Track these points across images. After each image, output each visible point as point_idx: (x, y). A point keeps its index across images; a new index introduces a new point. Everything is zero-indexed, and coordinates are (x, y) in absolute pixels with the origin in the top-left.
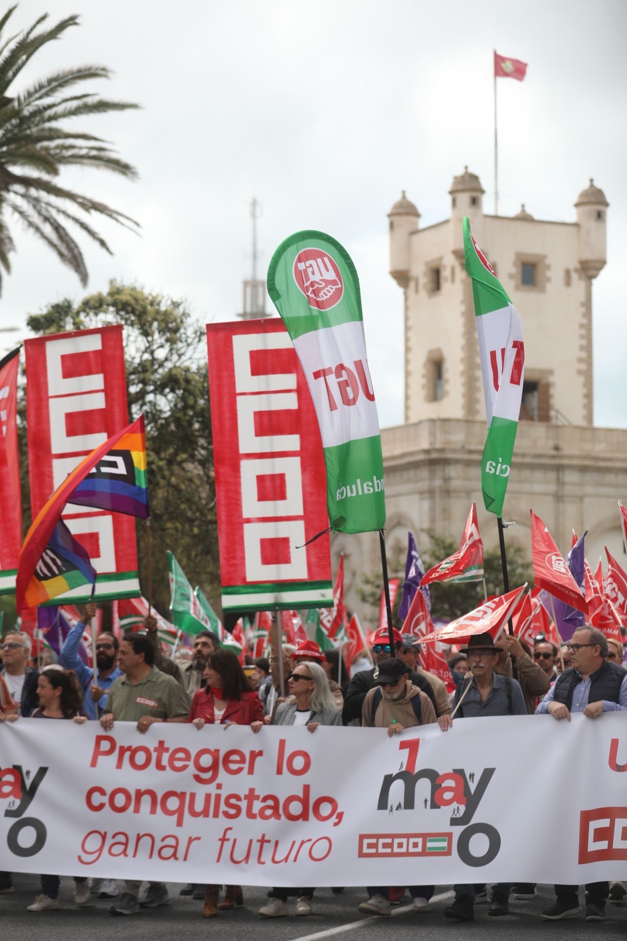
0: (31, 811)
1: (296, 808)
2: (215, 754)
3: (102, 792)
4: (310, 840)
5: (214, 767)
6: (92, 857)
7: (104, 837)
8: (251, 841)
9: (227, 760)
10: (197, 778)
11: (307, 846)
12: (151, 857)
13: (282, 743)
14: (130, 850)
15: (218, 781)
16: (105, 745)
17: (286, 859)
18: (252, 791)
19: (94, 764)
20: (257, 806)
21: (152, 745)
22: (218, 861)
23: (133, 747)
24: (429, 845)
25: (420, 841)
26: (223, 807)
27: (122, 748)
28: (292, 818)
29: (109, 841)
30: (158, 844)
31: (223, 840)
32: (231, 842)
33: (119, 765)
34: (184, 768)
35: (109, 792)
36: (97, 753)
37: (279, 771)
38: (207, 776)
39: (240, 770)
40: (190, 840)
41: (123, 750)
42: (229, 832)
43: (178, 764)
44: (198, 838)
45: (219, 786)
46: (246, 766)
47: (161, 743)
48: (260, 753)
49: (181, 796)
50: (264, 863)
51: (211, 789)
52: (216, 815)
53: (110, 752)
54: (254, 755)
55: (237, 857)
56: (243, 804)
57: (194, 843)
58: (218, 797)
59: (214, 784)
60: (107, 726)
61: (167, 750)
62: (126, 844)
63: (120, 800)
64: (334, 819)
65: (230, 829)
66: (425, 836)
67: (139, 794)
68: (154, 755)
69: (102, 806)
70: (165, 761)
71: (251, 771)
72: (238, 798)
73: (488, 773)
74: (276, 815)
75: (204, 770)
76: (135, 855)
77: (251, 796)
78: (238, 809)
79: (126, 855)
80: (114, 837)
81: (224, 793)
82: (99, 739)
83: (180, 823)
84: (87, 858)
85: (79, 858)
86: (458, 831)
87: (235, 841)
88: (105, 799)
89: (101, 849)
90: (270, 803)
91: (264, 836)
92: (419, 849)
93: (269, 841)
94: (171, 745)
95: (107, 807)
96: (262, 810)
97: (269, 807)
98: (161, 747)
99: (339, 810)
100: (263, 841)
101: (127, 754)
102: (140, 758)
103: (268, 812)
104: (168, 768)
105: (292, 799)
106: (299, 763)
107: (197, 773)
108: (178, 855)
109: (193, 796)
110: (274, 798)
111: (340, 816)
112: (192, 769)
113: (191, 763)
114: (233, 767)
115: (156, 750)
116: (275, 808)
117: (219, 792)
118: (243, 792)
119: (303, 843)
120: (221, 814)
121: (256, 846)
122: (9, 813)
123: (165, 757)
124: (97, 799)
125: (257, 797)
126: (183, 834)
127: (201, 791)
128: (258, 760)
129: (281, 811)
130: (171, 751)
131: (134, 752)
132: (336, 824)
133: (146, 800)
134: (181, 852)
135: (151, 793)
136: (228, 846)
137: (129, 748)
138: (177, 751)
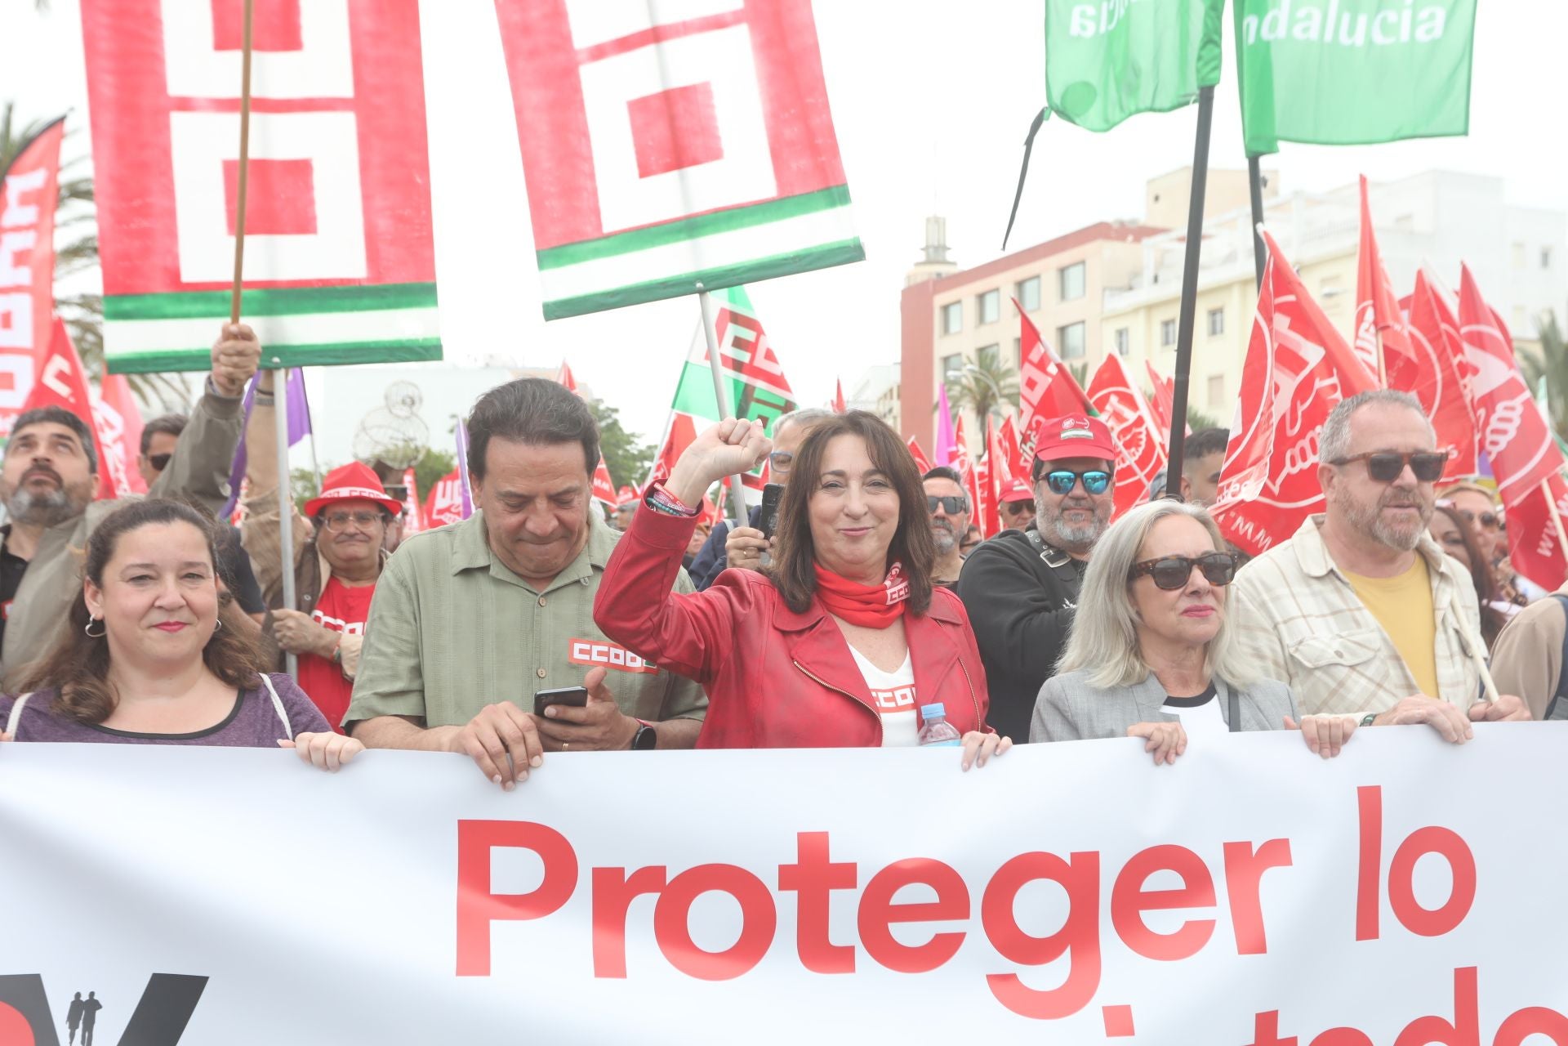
2: (1080, 873)
5: (1078, 936)
9: (1130, 893)
15: (1105, 994)
16: (516, 869)
21: (767, 858)
23: (671, 874)
33: (609, 964)
34: (943, 949)
36: (481, 904)
38: (1050, 976)
39: (1195, 933)
43: (911, 934)
46: (1220, 912)
47: (813, 847)
48: (1277, 852)
53: (545, 900)
54: (1248, 861)
59: (1091, 1014)
61: (846, 875)
68: (786, 904)
70: (842, 925)
71: (1247, 936)
75: (1035, 951)
94: (865, 855)
98: (815, 865)
101: (643, 908)
102: (715, 919)
104: (862, 956)
107: (1006, 966)
112: (979, 955)
113: (973, 927)
114: (1161, 922)
115: (788, 877)
123: (844, 908)
128: (1271, 878)
130: (864, 879)
137: (650, 878)
138: (893, 877)
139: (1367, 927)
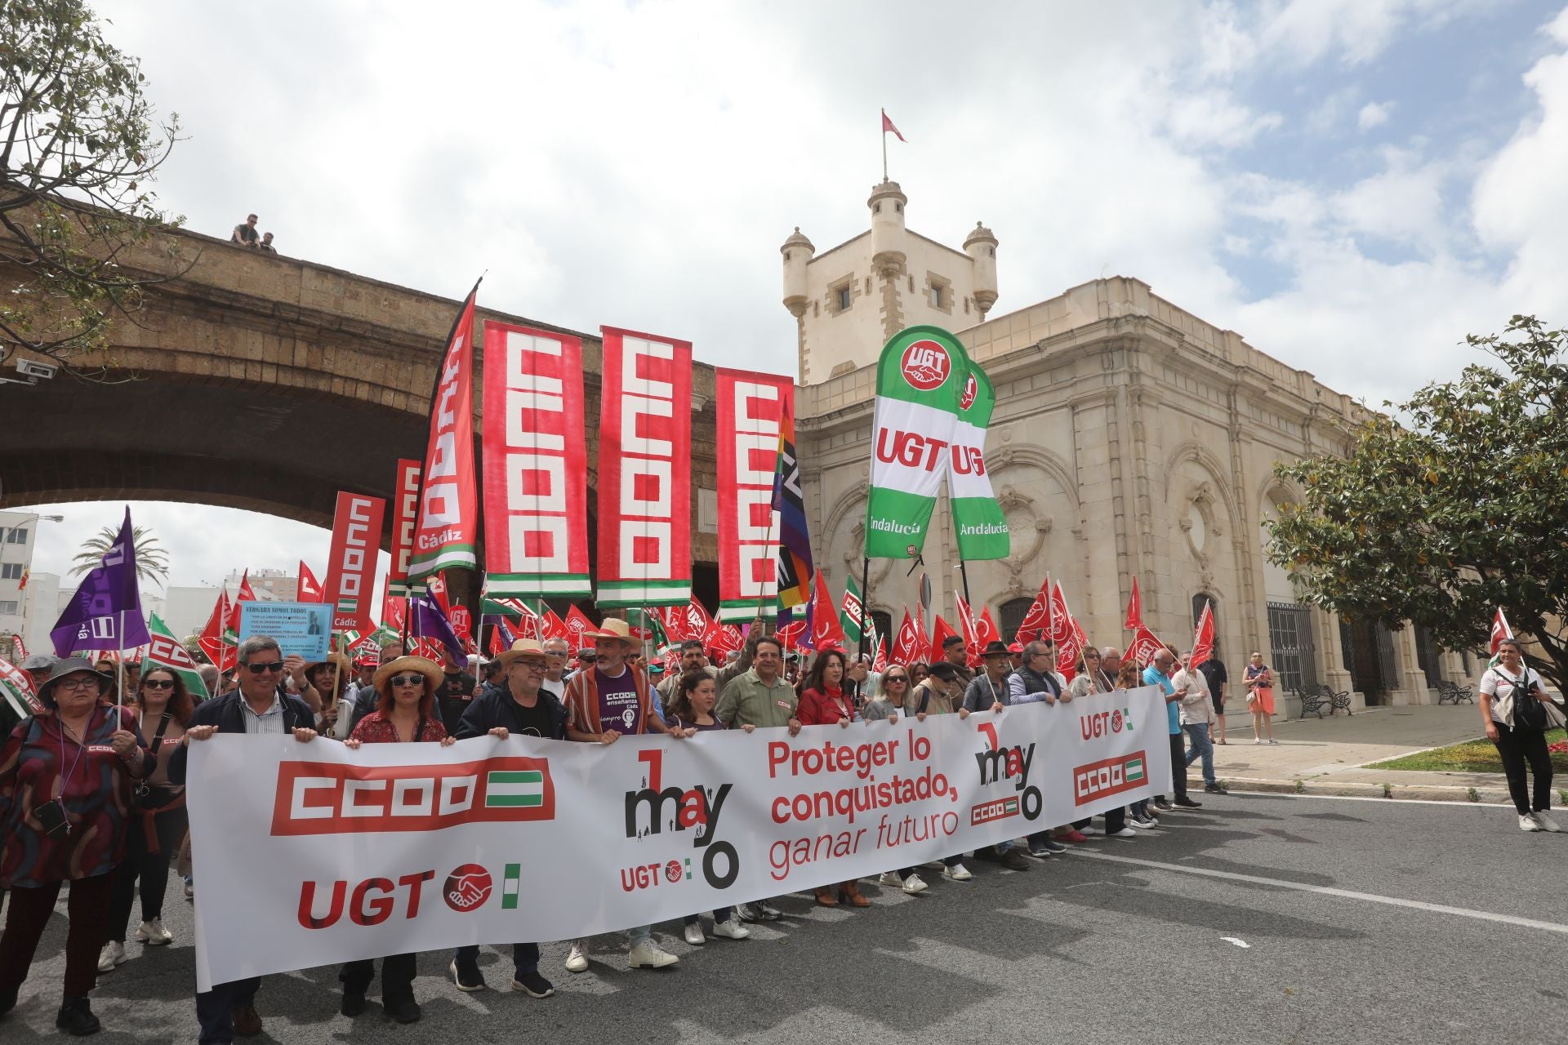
1: (923, 787)
2: (868, 749)
3: (786, 802)
4: (938, 816)
5: (869, 762)
6: (783, 870)
7: (787, 846)
8: (900, 824)
9: (876, 754)
10: (859, 774)
11: (938, 821)
12: (828, 855)
13: (910, 731)
14: (812, 854)
15: (871, 773)
16: (779, 752)
17: (926, 834)
18: (896, 778)
19: (773, 774)
20: (901, 790)
21: (821, 748)
22: (879, 846)
23: (804, 751)
24: (1008, 807)
25: (1001, 805)
26: (879, 798)
27: (794, 753)
28: (923, 797)
29: (793, 849)
30: (835, 843)
31: (882, 827)
32: (887, 828)
33: (795, 772)
34: (849, 765)
35: (791, 802)
36: (772, 761)
38: (864, 770)
39: (884, 760)
40: (859, 833)
41: (796, 755)
42: (884, 819)
43: (844, 762)
44: (864, 830)
45: (872, 778)
46: (887, 756)
47: (828, 744)
48: (896, 743)
49: (849, 793)
50: (909, 841)
51: (867, 782)
52: (875, 807)
53: (783, 760)
54: (893, 745)
55: (891, 842)
56: (892, 791)
57: (861, 836)
59: (868, 777)
61: (833, 750)
62: (808, 851)
63: (802, 807)
64: (949, 795)
65: (886, 816)
66: (1003, 801)
67: (817, 797)
68: (825, 757)
69: (788, 816)
70: (834, 762)
71: (892, 761)
72: (887, 786)
73: (1032, 746)
74: (915, 799)
75: (863, 765)
76: (815, 859)
77: (896, 782)
78: (889, 796)
79: (809, 860)
80: (797, 844)
81: (877, 784)
82: (772, 746)
83: (851, 819)
84: (780, 872)
85: (772, 873)
86: (1020, 793)
87: (889, 826)
88: (789, 809)
89: (787, 859)
90: (908, 786)
91: (908, 817)
92: (1002, 813)
93: (911, 821)
94: (836, 746)
95: (792, 817)
96: (904, 793)
97: (907, 790)
98: (828, 749)
99: (950, 786)
100: (907, 822)
101: (801, 759)
102: (813, 762)
103: (908, 795)
104: (837, 769)
105: (920, 780)
106: (922, 749)
107: (859, 769)
108: (849, 849)
109: (857, 791)
110: (912, 783)
111: (953, 791)
112: (855, 767)
113: (854, 760)
114: (879, 758)
115: (825, 751)
116: (911, 791)
117: (872, 783)
118: (890, 781)
119: (933, 819)
121: (904, 825)
122: (698, 843)
124: (782, 810)
125: (900, 783)
126: (853, 829)
128: (896, 748)
129: (915, 792)
130: (836, 751)
131: (807, 755)
132: (954, 799)
133: (824, 802)
134: (852, 847)
135: (827, 795)
136: (885, 830)
137: (801, 753)
138: (841, 750)
139: (912, 759)
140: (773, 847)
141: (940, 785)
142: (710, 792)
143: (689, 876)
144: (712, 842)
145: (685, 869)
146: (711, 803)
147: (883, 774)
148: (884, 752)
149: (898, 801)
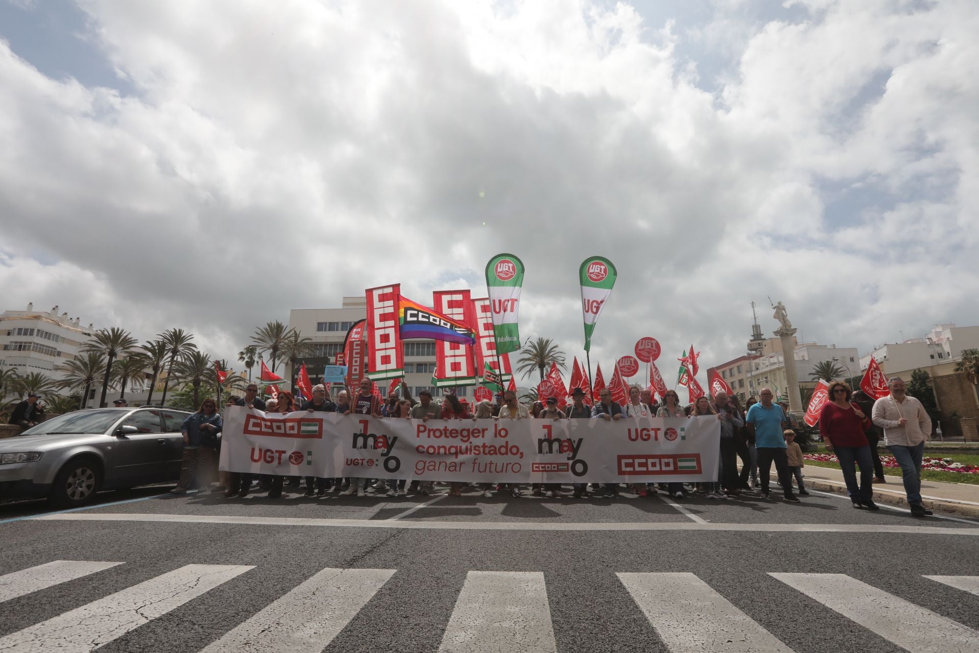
0: (393, 453)
1: (503, 450)
2: (468, 430)
3: (424, 448)
4: (511, 463)
5: (468, 436)
6: (421, 471)
7: (425, 463)
8: (486, 464)
9: (473, 433)
10: (462, 440)
11: (510, 467)
12: (445, 470)
13: (496, 425)
14: (437, 468)
15: (470, 441)
16: (422, 429)
17: (502, 471)
18: (484, 444)
19: (418, 436)
20: (487, 451)
21: (442, 428)
22: (473, 471)
23: (434, 429)
24: (559, 467)
25: (555, 465)
26: (473, 451)
27: (429, 429)
28: (503, 454)
29: (427, 465)
30: (448, 466)
31: (474, 463)
32: (478, 464)
33: (429, 436)
34: (457, 436)
35: (426, 447)
36: (419, 431)
37: (496, 436)
38: (465, 439)
39: (478, 436)
40: (461, 464)
41: (430, 431)
42: (476, 460)
43: (454, 435)
44: (464, 463)
45: (471, 443)
46: (481, 434)
48: (487, 429)
49: (456, 447)
50: (492, 472)
51: (468, 444)
52: (470, 454)
53: (424, 431)
54: (484, 430)
55: (481, 471)
56: (481, 449)
57: (463, 465)
58: (471, 446)
60: (424, 421)
61: (448, 430)
62: (435, 466)
63: (431, 450)
64: (519, 455)
65: (477, 459)
66: (558, 464)
67: (439, 447)
68: (443, 432)
69: (423, 452)
70: (448, 435)
71: (483, 436)
72: (479, 447)
73: (580, 441)
74: (496, 454)
75: (465, 437)
76: (438, 470)
77: (484, 446)
78: (479, 451)
79: (435, 470)
80: (429, 463)
82: (419, 426)
83: (456, 457)
84: (418, 472)
85: (416, 472)
86: (570, 462)
87: (479, 464)
89: (424, 468)
90: (492, 448)
91: (491, 461)
92: (556, 468)
93: (493, 464)
94: (450, 428)
95: (426, 453)
96: (490, 451)
97: (492, 450)
98: (446, 429)
99: (520, 451)
100: (491, 463)
101: (432, 433)
102: (437, 434)
103: (492, 452)
104: (449, 437)
105: (501, 447)
106: (503, 433)
107: (462, 438)
108: (457, 469)
109: (461, 447)
110: (495, 447)
111: (522, 454)
112: (460, 437)
113: (459, 434)
114: (476, 435)
115: (444, 430)
116: (495, 450)
117: (471, 445)
118: (481, 444)
119: (507, 464)
120: (472, 454)
121: (488, 466)
122: (382, 455)
123: (448, 433)
124: (421, 450)
125: (487, 446)
126: (458, 462)
127: (464, 446)
128: (486, 432)
129: (497, 451)
130: (450, 430)
131: (434, 431)
132: (521, 458)
133: (442, 450)
134: (458, 469)
135: (444, 447)
136: (476, 466)
137: (432, 430)
138: (452, 430)
140: (418, 463)
141: (514, 450)
142: (389, 438)
143: (377, 465)
144: (389, 456)
145: (376, 463)
146: (390, 442)
147: (477, 441)
148: (479, 432)
149: (485, 453)
